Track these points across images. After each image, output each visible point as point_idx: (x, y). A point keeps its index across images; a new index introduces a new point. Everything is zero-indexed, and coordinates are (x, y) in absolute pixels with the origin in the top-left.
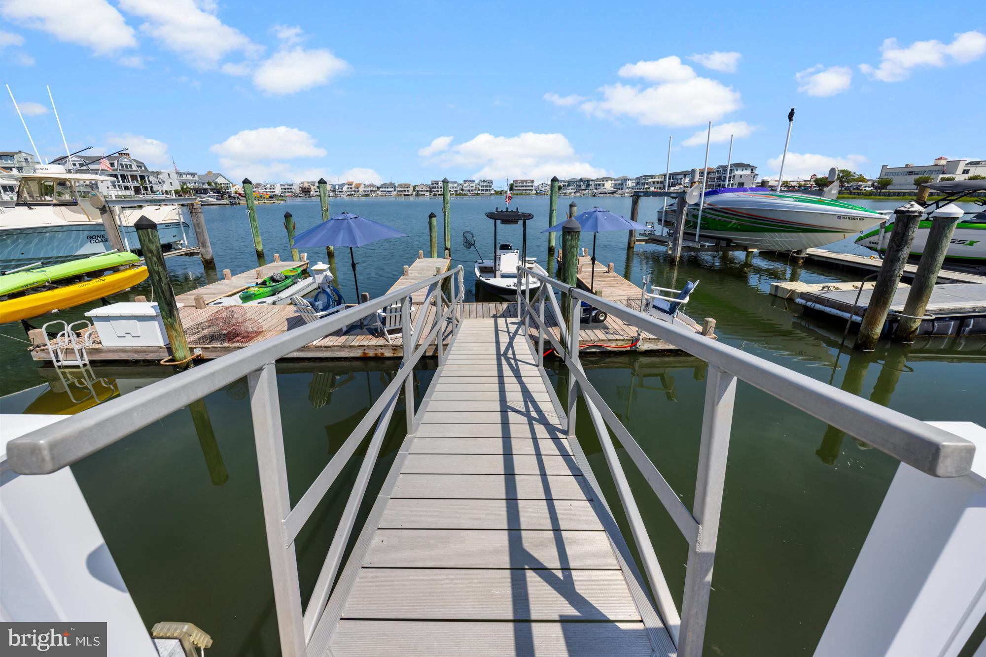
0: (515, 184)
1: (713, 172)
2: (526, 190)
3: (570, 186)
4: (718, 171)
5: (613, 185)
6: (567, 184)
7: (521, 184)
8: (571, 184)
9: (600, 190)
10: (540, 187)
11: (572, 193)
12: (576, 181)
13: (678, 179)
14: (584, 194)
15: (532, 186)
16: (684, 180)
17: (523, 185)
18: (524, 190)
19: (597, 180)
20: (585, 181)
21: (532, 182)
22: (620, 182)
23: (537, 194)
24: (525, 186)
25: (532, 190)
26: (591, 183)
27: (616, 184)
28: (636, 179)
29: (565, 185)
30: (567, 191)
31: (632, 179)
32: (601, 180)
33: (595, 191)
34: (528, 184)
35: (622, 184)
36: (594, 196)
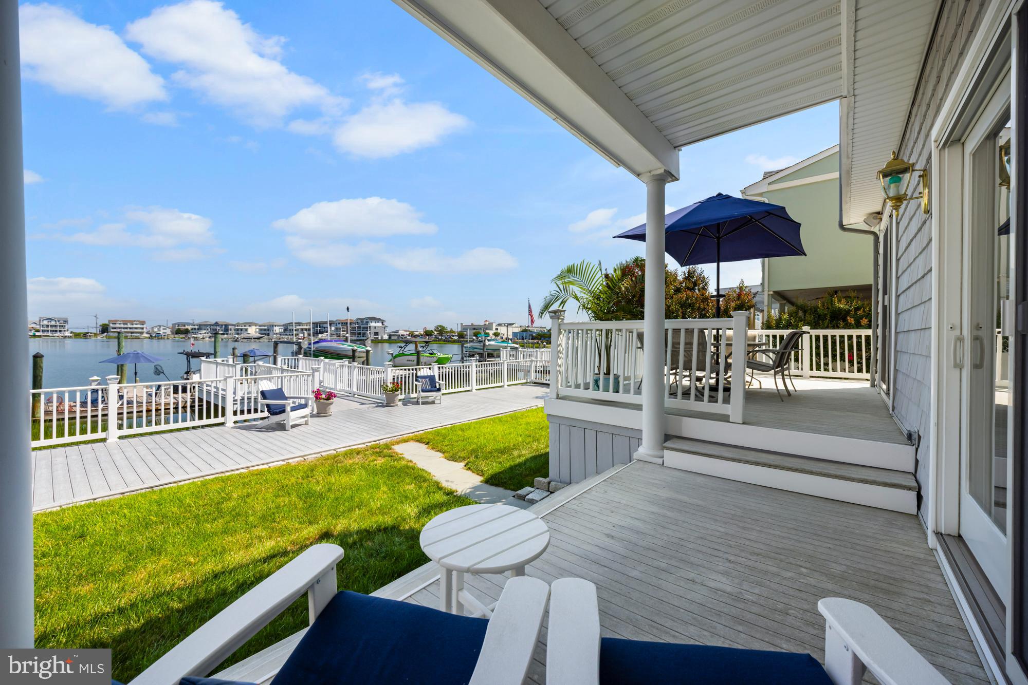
0: (111, 325)
1: (354, 323)
2: (132, 333)
3: (201, 329)
4: (357, 323)
5: (258, 330)
6: (196, 327)
7: (122, 326)
8: (203, 327)
9: (242, 335)
10: (156, 330)
11: (206, 337)
12: (209, 325)
13: (324, 328)
14: (222, 339)
15: (143, 329)
16: (331, 329)
17: (126, 326)
18: (128, 332)
19: (238, 325)
20: (222, 325)
21: (143, 323)
22: (266, 328)
23: (151, 337)
24: (130, 328)
25: (142, 333)
26: (230, 327)
27: (261, 330)
28: (283, 325)
29: (195, 329)
30: (200, 335)
31: (278, 326)
32: (243, 325)
33: (237, 336)
34: (135, 326)
35: (268, 330)
36: (236, 341)
